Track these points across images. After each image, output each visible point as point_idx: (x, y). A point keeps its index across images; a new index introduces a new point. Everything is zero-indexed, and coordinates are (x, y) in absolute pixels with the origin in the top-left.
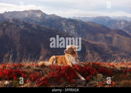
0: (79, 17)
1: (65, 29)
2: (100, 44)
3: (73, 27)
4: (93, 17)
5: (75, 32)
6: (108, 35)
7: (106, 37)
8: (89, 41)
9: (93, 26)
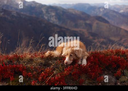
0: (59, 4)
1: (46, 16)
2: (80, 31)
3: (53, 14)
4: (73, 4)
5: (56, 18)
6: (88, 22)
7: (86, 24)
8: (70, 28)
9: (74, 13)
